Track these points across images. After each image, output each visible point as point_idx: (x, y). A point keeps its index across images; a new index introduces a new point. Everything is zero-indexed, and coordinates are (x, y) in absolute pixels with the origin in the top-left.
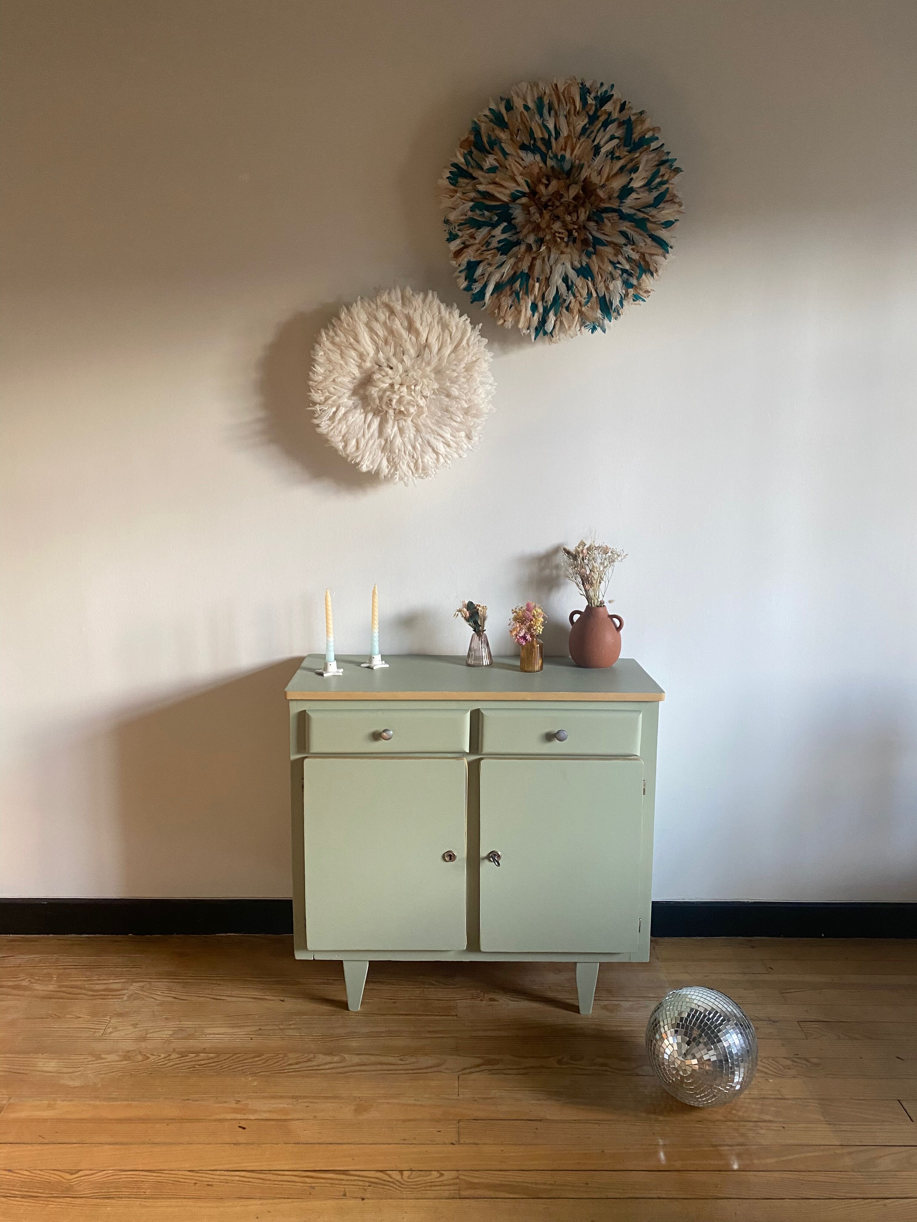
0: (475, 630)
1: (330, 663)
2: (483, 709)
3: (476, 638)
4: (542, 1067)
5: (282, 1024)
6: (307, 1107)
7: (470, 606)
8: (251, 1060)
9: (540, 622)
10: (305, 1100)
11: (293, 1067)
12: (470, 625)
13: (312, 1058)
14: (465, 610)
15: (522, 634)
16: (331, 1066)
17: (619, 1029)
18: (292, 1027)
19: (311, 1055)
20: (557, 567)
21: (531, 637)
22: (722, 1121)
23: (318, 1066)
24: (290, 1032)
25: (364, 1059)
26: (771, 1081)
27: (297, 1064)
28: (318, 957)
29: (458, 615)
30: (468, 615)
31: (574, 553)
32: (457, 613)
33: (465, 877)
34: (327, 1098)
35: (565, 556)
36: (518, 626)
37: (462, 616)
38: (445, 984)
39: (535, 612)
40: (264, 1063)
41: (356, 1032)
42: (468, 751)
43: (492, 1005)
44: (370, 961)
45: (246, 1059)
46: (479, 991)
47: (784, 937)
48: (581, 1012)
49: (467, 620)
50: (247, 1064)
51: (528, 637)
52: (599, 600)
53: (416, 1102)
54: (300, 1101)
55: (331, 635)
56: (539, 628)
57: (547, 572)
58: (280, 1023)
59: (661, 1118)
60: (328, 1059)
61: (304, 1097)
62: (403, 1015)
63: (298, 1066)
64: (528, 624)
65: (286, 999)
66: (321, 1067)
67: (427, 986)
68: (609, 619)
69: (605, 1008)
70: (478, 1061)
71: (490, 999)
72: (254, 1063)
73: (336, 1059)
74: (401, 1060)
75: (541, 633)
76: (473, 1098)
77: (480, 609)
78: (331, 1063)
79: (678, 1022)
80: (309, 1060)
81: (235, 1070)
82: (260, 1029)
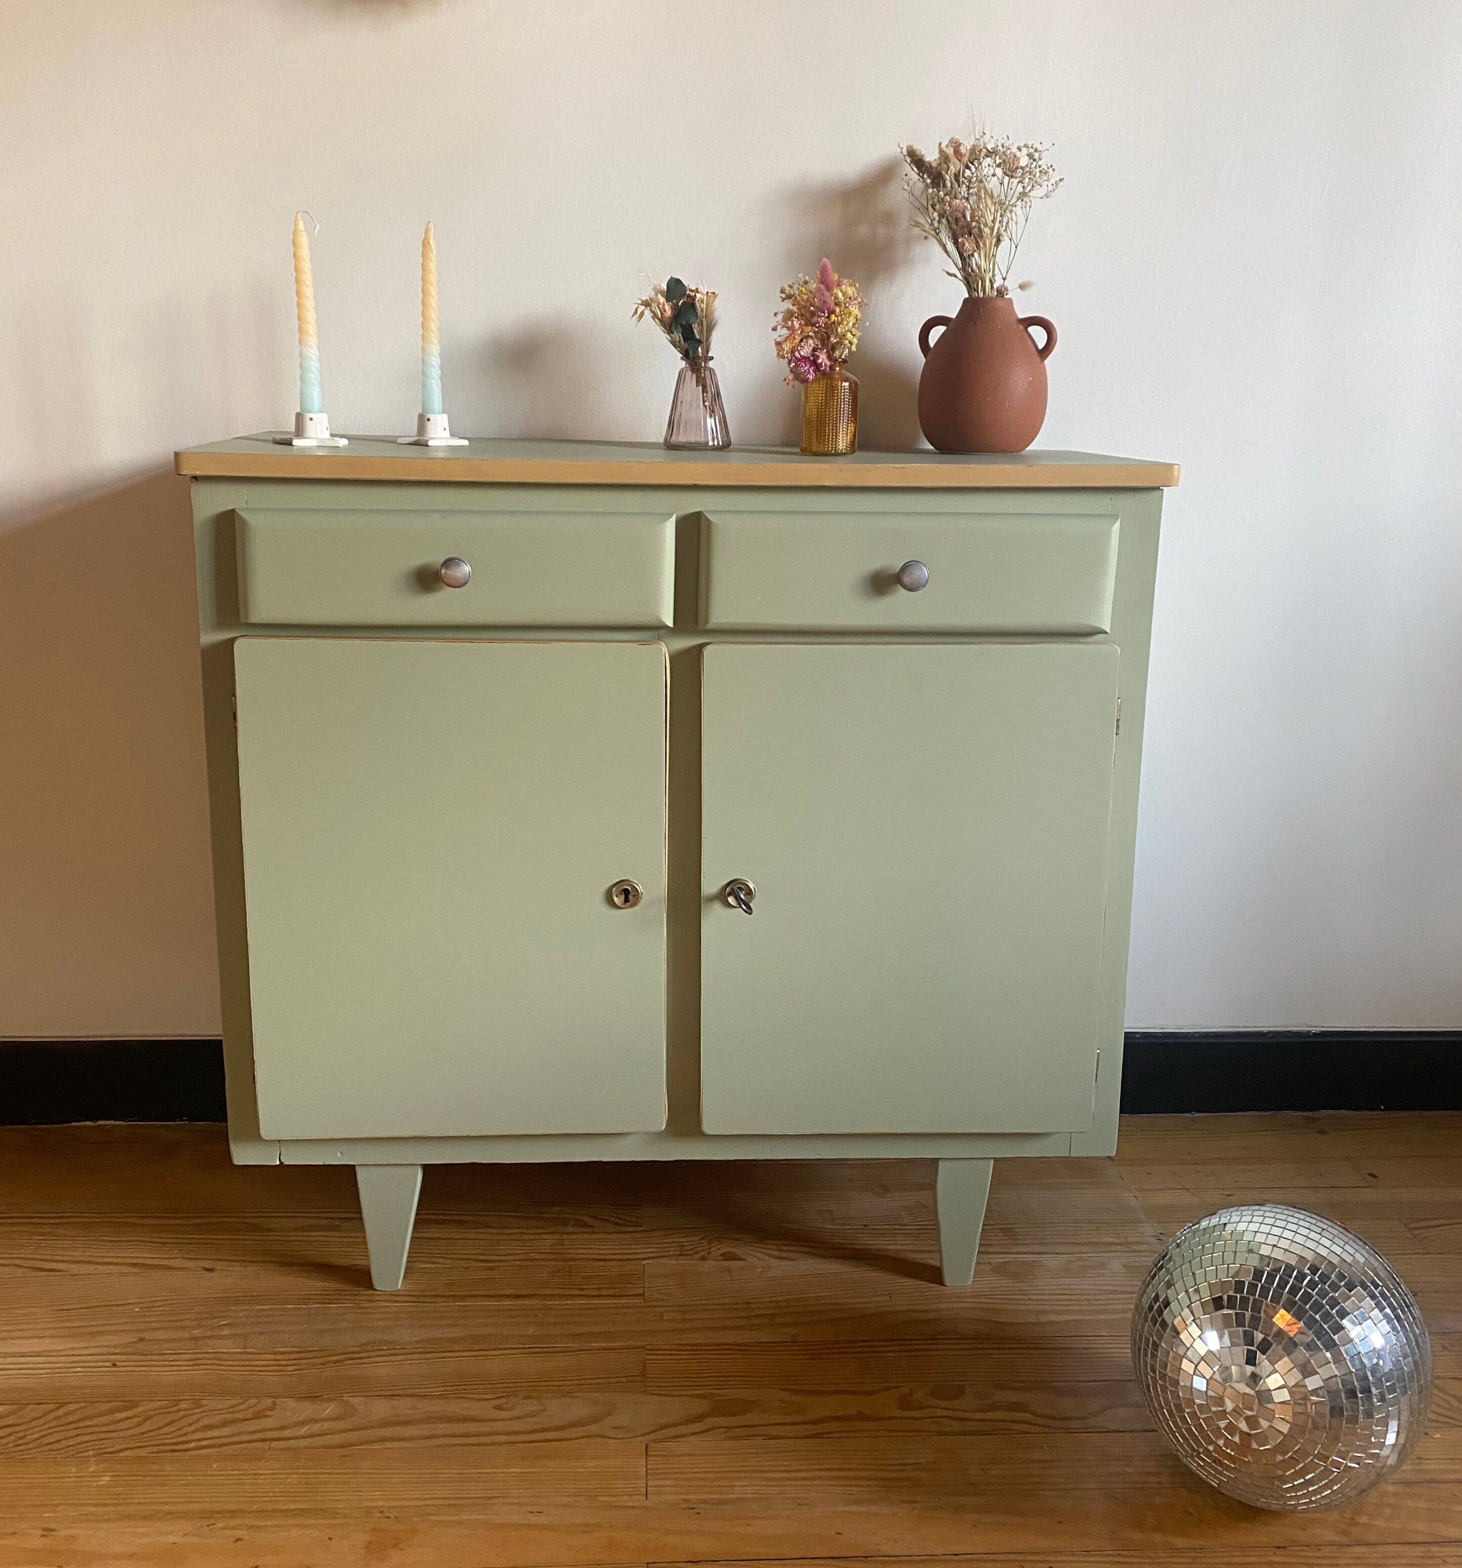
0: (686, 355)
1: (309, 415)
2: (709, 511)
3: (691, 378)
4: (861, 1417)
5: (199, 1326)
6: (237, 1540)
7: (675, 288)
8: (104, 1419)
9: (852, 320)
10: (233, 1522)
11: (210, 1434)
12: (673, 343)
13: (265, 1410)
14: (662, 300)
15: (806, 351)
16: (316, 1427)
17: (1042, 1319)
18: (226, 1332)
19: (268, 1402)
20: (889, 218)
21: (829, 357)
22: (1341, 1545)
23: (282, 1428)
24: (222, 1346)
25: (404, 1407)
26: (1438, 1436)
27: (224, 1424)
28: (293, 1158)
29: (642, 314)
30: (669, 313)
31: (934, 165)
32: (643, 307)
33: (665, 947)
34: (295, 1513)
35: (913, 174)
36: (796, 324)
37: (655, 316)
38: (616, 1224)
39: (840, 295)
40: (138, 1425)
41: (387, 1342)
42: (670, 624)
43: (729, 1270)
44: (427, 1168)
45: (91, 1417)
46: (696, 1238)
47: (1387, 1109)
48: (947, 1281)
49: (669, 326)
50: (90, 1430)
51: (823, 358)
52: (995, 286)
53: (534, 1519)
54: (220, 1525)
55: (312, 341)
56: (849, 335)
57: (863, 230)
58: (195, 1323)
59: (1179, 1542)
60: (308, 1410)
61: (234, 1514)
62: (507, 1296)
63: (225, 1431)
64: (822, 321)
65: (218, 1265)
66: (286, 1433)
67: (570, 1229)
68: (1021, 327)
69: (1001, 1270)
70: (700, 1407)
71: (722, 1255)
72: (112, 1428)
73: (330, 1409)
74: (499, 1408)
75: (854, 348)
76: (687, 1501)
77: (698, 295)
78: (316, 1421)
79: (1231, 1293)
80: (258, 1416)
81: (55, 1446)
82: (142, 1340)
